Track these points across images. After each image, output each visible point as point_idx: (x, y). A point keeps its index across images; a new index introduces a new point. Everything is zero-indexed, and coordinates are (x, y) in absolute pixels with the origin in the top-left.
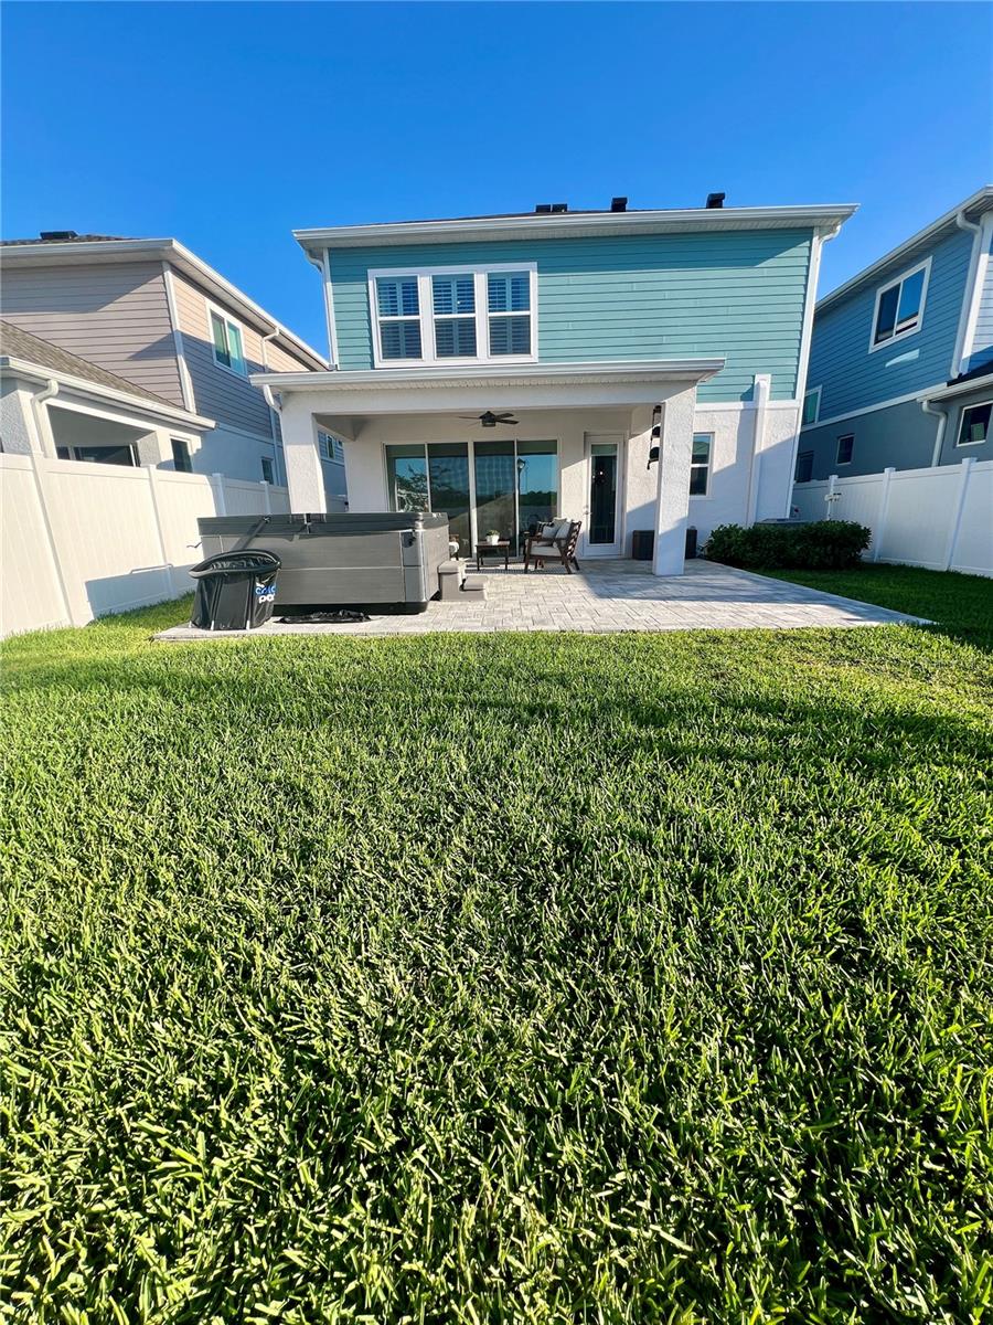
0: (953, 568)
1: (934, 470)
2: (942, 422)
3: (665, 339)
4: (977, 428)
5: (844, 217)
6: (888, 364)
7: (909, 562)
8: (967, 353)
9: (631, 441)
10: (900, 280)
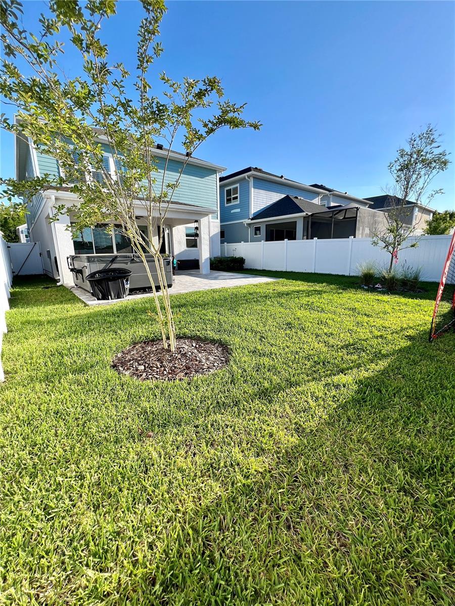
0: (264, 269)
1: (249, 243)
2: (249, 229)
3: (181, 195)
4: (258, 232)
5: (224, 170)
6: (232, 212)
7: (252, 268)
8: (252, 213)
9: (173, 228)
10: (231, 187)
